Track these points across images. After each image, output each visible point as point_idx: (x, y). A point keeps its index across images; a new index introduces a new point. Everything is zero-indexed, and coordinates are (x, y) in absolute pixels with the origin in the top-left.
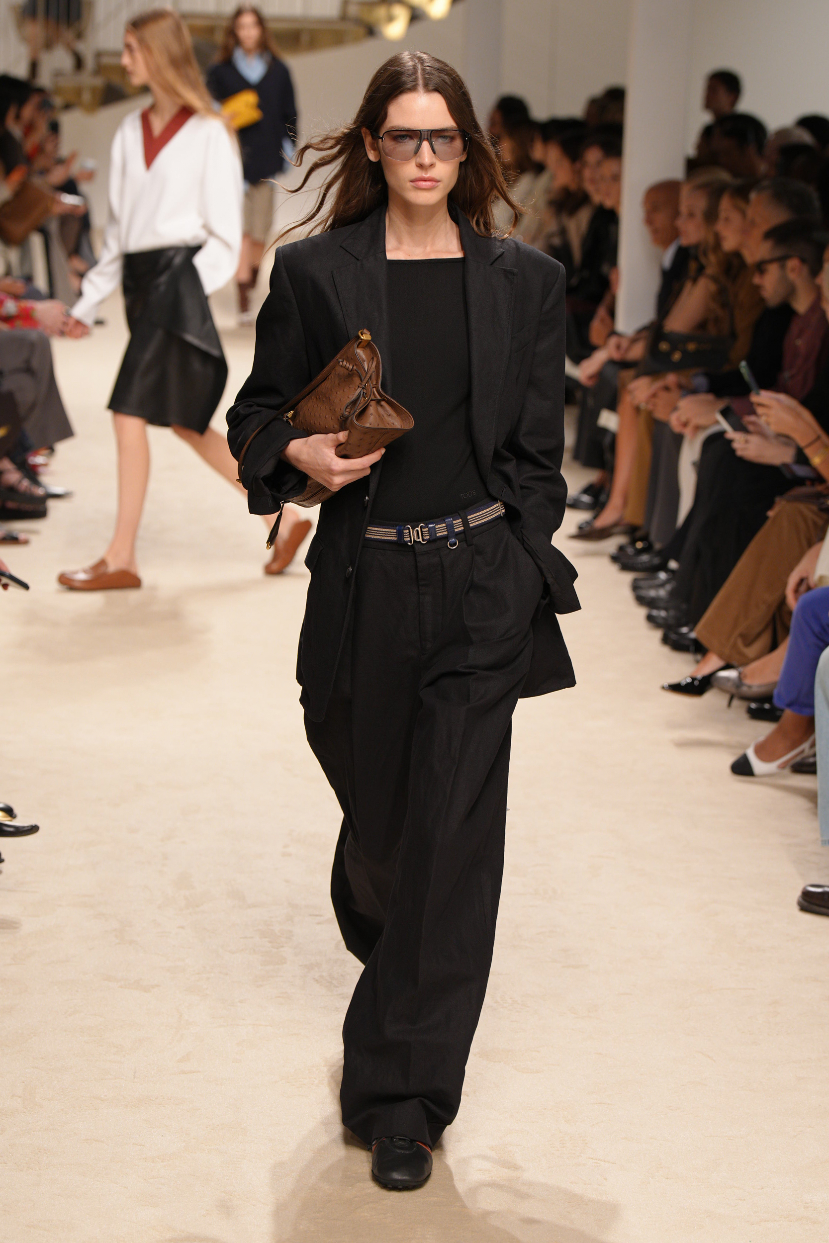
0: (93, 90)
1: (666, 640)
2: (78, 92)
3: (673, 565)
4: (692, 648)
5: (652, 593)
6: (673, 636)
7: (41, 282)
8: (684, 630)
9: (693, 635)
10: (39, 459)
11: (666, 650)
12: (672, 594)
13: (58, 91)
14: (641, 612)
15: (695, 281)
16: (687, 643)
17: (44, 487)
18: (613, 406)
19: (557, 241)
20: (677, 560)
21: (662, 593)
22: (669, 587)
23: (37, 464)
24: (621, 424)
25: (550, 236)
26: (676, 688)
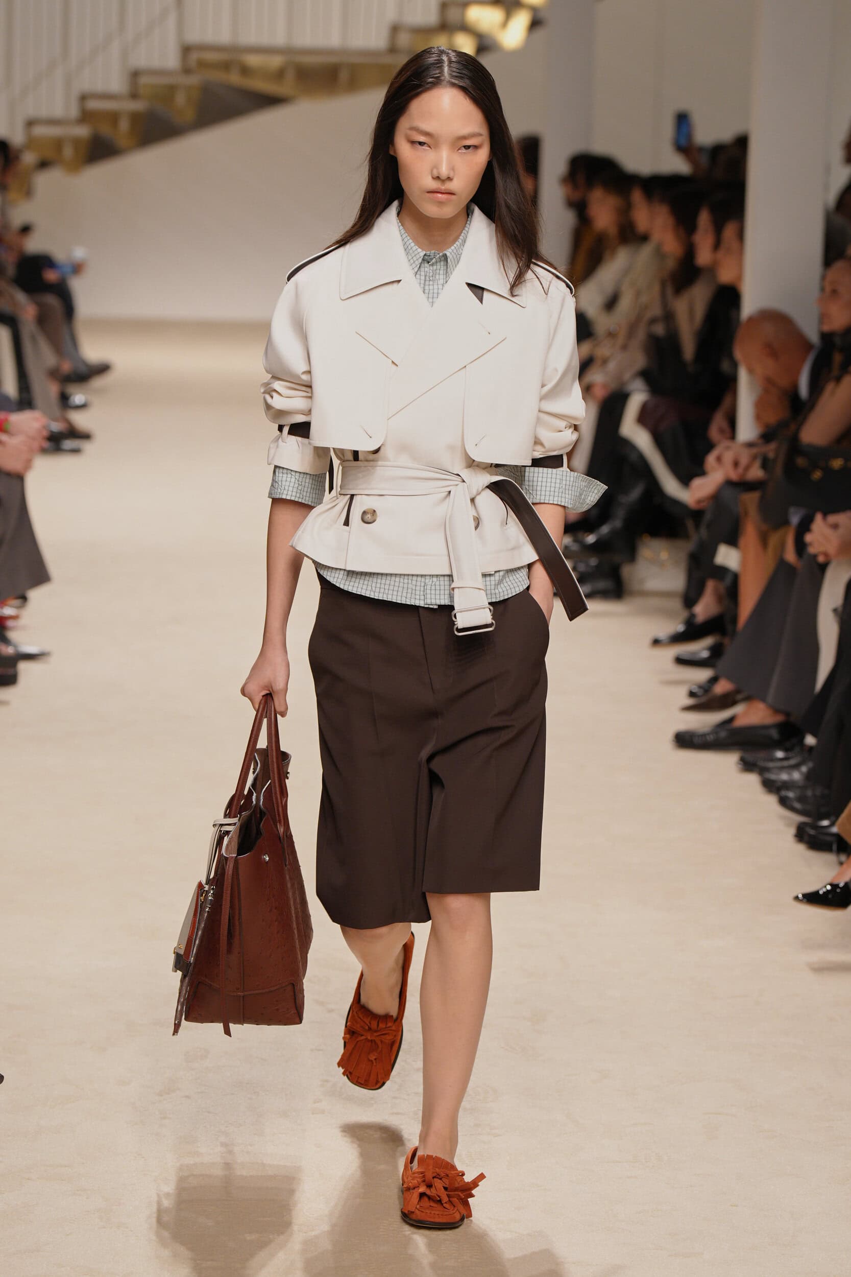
0: (76, 142)
1: (801, 835)
2: (58, 144)
3: (810, 740)
4: (835, 847)
5: (784, 777)
6: (812, 832)
7: (11, 388)
8: (825, 823)
9: (835, 830)
10: (8, 611)
11: (801, 848)
12: (808, 777)
13: (32, 143)
14: (771, 801)
15: (838, 380)
16: (829, 839)
17: (15, 646)
18: (733, 541)
19: (659, 330)
20: (815, 735)
21: (796, 776)
22: (804, 769)
23: (6, 616)
24: (744, 562)
25: (653, 321)
26: (812, 898)
